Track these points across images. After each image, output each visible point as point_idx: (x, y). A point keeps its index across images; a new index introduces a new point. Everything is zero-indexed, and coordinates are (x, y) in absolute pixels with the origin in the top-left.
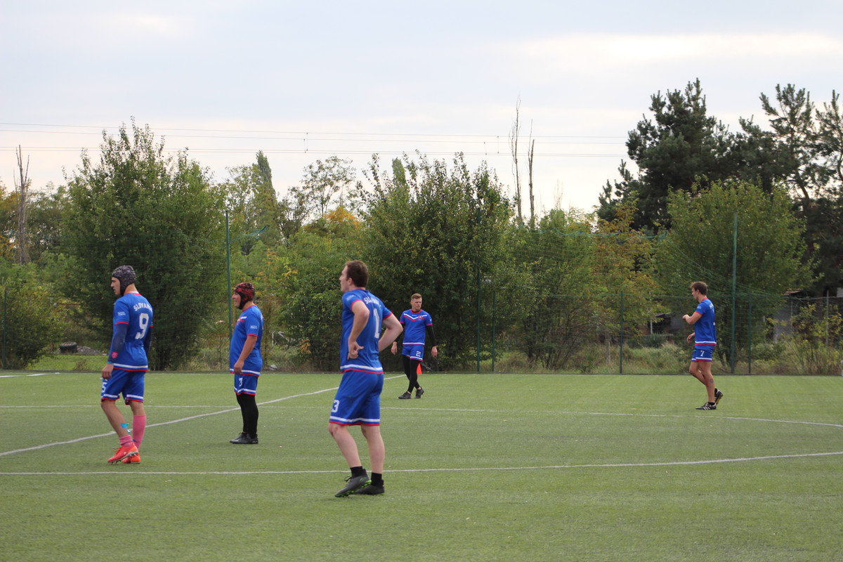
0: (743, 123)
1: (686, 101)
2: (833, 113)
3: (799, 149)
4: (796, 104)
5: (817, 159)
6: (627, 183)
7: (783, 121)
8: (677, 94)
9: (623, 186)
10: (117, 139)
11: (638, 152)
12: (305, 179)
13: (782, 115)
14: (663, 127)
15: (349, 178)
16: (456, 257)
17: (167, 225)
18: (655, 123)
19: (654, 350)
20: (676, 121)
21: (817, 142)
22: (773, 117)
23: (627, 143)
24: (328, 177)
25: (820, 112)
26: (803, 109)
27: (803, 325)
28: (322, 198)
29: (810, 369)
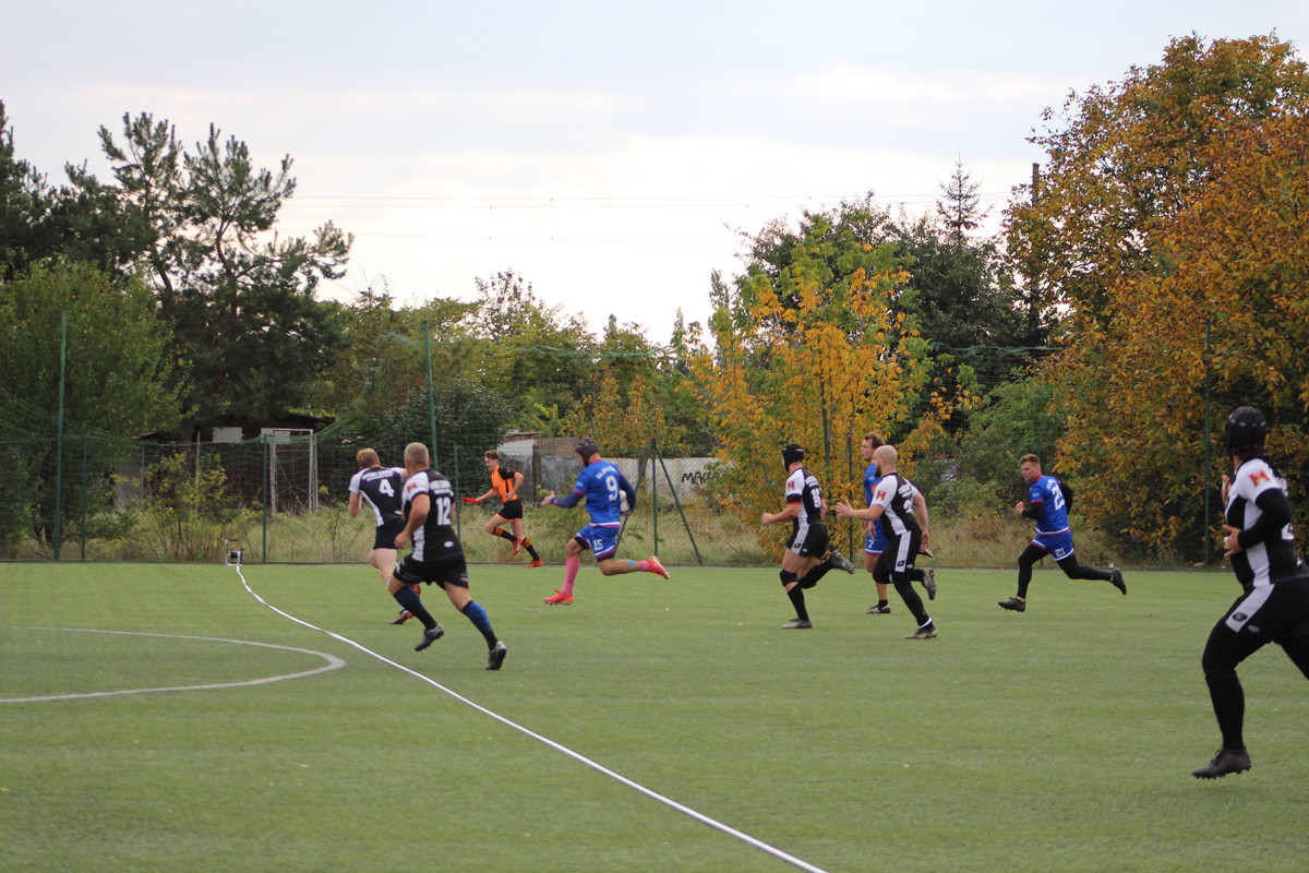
0: (70, 171)
2: (211, 158)
3: (158, 213)
4: (154, 143)
5: (184, 229)
7: (133, 169)
13: (132, 160)
21: (186, 203)
22: (119, 164)
25: (191, 157)
26: (165, 152)
27: (166, 485)
29: (176, 553)
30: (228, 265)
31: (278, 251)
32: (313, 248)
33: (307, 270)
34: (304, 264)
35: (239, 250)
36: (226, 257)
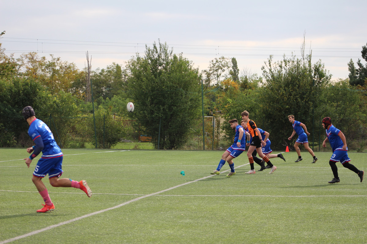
6: (361, 69)
9: (359, 70)
10: (152, 48)
11: (366, 55)
12: (210, 66)
15: (229, 66)
16: (304, 100)
17: (175, 86)
23: (362, 51)
24: (220, 65)
28: (217, 74)
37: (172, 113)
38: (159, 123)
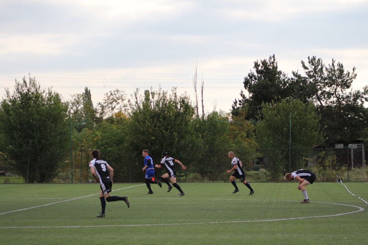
0: (293, 73)
1: (269, 64)
2: (333, 68)
3: (318, 84)
4: (317, 65)
5: (326, 88)
6: (244, 100)
7: (311, 72)
8: (265, 61)
9: (242, 101)
10: (22, 82)
11: (248, 86)
12: (104, 99)
13: (310, 69)
14: (259, 75)
15: (124, 99)
16: (169, 131)
17: (43, 119)
18: (256, 74)
19: (256, 172)
20: (264, 72)
21: (326, 81)
22: (307, 71)
23: (243, 82)
24: (115, 98)
25: (327, 68)
26: (320, 67)
27: (320, 160)
28: (112, 107)
29: (323, 179)
30: (338, 98)
31: (352, 94)
32: (362, 93)
33: (361, 99)
34: (360, 98)
35: (341, 94)
36: (338, 96)
37: (41, 146)
38: (28, 157)
